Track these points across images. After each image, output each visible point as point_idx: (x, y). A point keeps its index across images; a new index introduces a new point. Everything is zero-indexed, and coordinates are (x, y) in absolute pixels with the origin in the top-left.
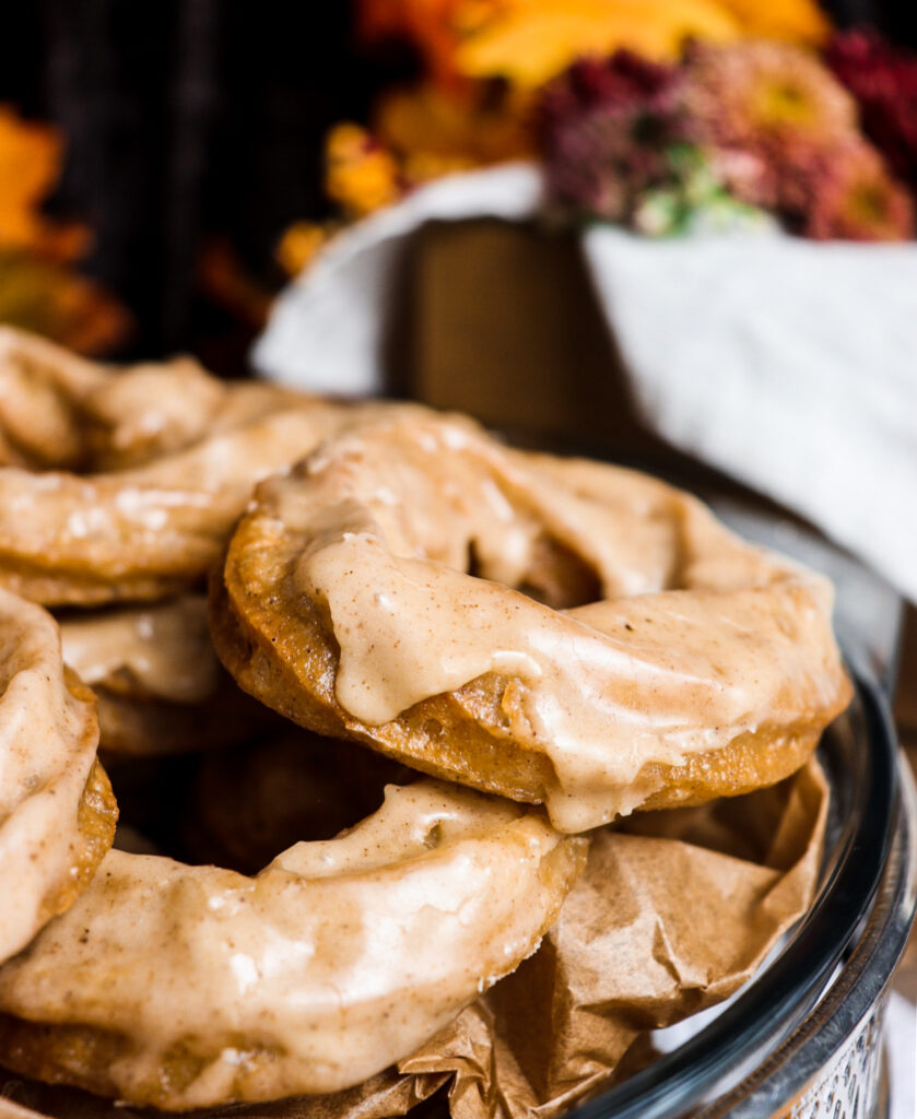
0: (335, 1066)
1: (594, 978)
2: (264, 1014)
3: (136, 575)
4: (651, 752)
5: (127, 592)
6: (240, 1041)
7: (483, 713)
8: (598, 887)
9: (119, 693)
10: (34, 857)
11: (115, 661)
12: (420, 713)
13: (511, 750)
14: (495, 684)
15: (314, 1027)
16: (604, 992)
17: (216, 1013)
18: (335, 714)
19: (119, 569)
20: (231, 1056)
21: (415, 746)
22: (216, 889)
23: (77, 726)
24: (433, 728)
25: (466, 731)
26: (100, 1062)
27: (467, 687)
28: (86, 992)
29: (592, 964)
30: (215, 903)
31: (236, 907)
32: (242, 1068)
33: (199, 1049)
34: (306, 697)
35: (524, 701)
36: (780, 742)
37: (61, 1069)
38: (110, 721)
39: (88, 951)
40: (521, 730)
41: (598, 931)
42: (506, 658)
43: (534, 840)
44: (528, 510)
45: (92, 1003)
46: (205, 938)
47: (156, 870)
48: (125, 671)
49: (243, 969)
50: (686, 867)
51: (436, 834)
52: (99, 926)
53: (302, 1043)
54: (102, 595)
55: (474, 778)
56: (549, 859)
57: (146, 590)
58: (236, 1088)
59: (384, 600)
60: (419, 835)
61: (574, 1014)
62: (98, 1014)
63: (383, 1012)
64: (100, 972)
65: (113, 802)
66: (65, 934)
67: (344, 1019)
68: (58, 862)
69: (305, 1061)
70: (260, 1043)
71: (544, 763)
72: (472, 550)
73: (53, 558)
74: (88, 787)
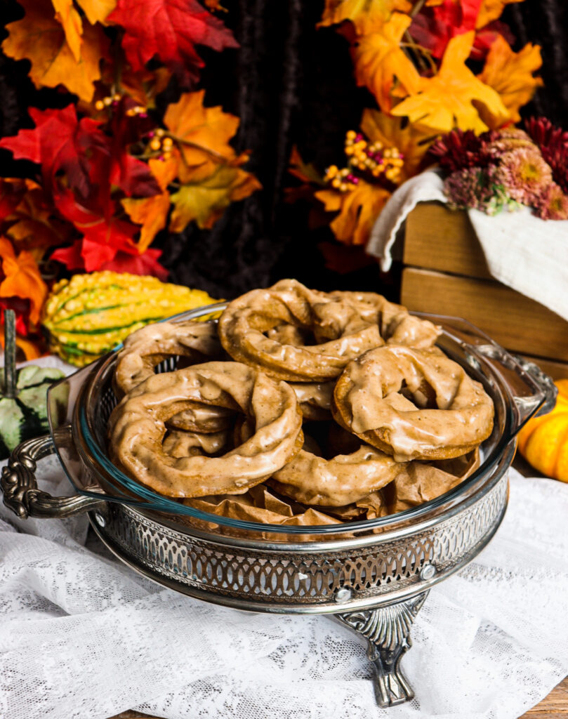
0: (339, 501)
1: (403, 494)
2: (326, 489)
3: (318, 377)
4: (416, 448)
5: (315, 380)
6: (320, 493)
7: (380, 436)
8: (409, 474)
9: (311, 404)
10: (285, 451)
11: (311, 397)
12: (369, 433)
13: (385, 444)
14: (383, 429)
15: (335, 493)
16: (404, 498)
17: (317, 487)
18: (351, 429)
19: (314, 376)
20: (318, 496)
21: (366, 439)
22: (321, 462)
23: (297, 422)
24: (370, 436)
25: (376, 438)
26: (293, 493)
27: (379, 429)
28: (292, 479)
29: (403, 491)
30: (319, 465)
31: (323, 467)
32: (320, 498)
33: (313, 494)
34: (345, 424)
35: (389, 434)
36: (454, 449)
37: (285, 492)
38: (308, 412)
39: (294, 470)
40: (387, 440)
41: (406, 484)
42: (385, 425)
43: (390, 463)
44: (421, 372)
45: (293, 481)
46: (317, 471)
47: (310, 456)
48: (313, 399)
49: (323, 479)
50: (434, 474)
51: (370, 458)
52: (297, 465)
53: (333, 496)
54: (310, 380)
55: (378, 448)
56: (393, 467)
57: (320, 380)
58: (319, 502)
59: (364, 407)
60: (365, 457)
61: (398, 501)
62: (294, 483)
63: (349, 494)
64: (295, 475)
65: (303, 439)
66: (290, 466)
67: (341, 493)
68: (290, 452)
69: (333, 499)
70: (325, 494)
71: (391, 447)
72: (404, 381)
73: (298, 372)
74: (298, 436)
